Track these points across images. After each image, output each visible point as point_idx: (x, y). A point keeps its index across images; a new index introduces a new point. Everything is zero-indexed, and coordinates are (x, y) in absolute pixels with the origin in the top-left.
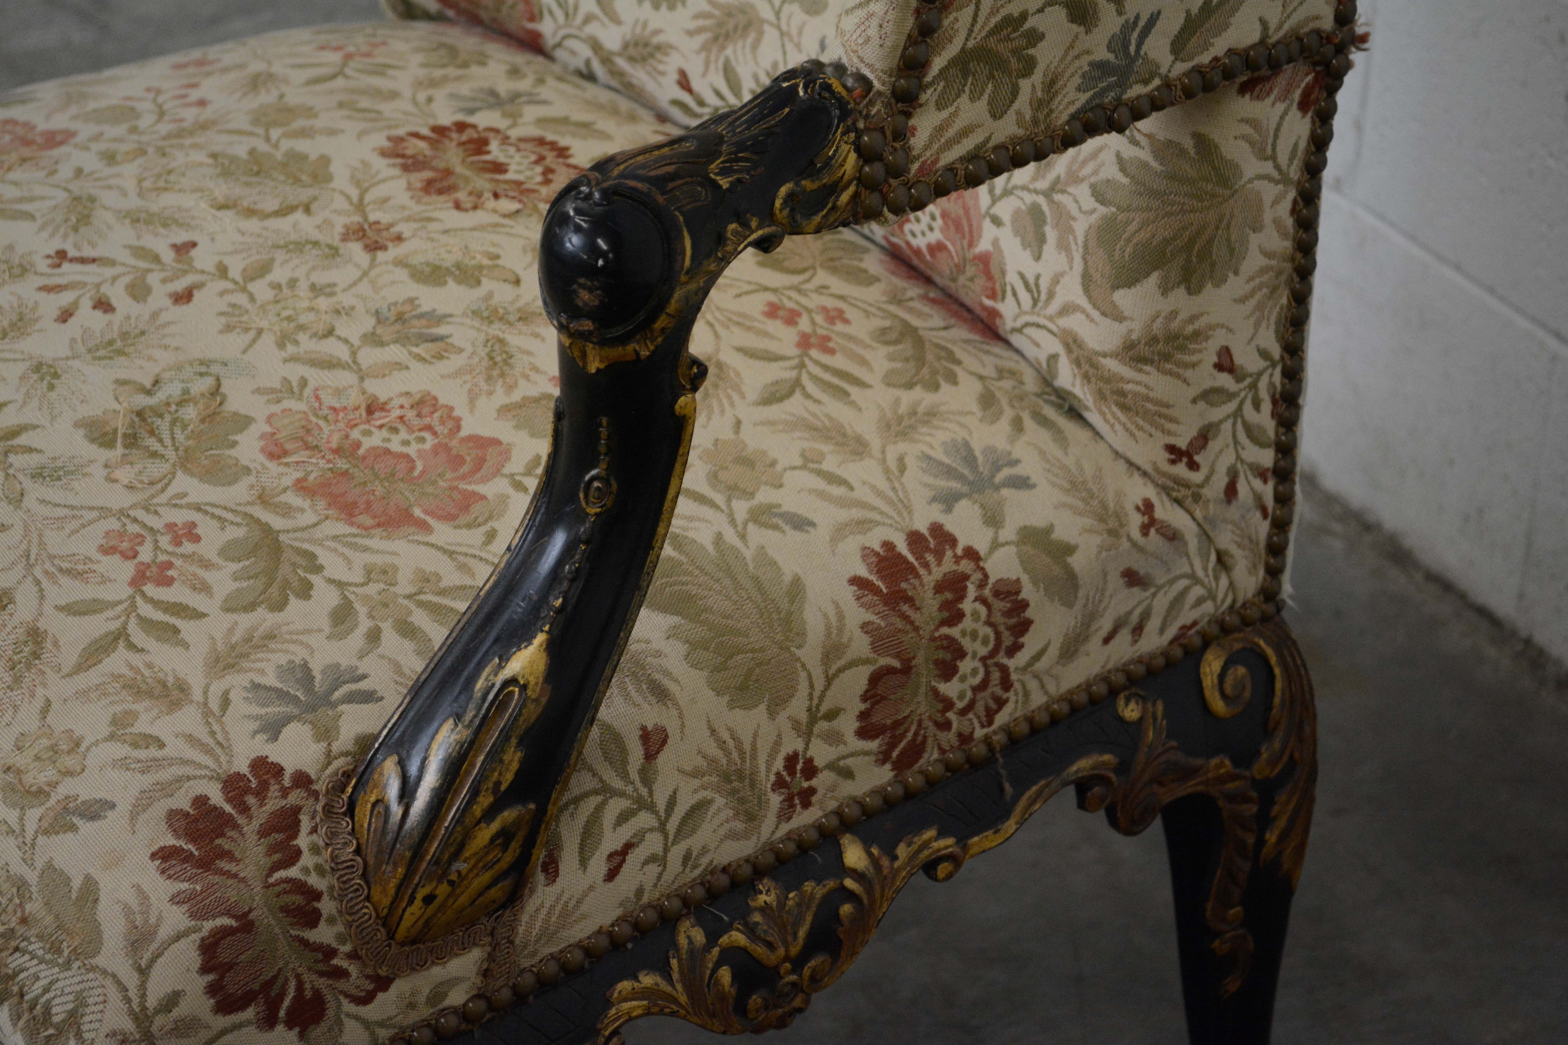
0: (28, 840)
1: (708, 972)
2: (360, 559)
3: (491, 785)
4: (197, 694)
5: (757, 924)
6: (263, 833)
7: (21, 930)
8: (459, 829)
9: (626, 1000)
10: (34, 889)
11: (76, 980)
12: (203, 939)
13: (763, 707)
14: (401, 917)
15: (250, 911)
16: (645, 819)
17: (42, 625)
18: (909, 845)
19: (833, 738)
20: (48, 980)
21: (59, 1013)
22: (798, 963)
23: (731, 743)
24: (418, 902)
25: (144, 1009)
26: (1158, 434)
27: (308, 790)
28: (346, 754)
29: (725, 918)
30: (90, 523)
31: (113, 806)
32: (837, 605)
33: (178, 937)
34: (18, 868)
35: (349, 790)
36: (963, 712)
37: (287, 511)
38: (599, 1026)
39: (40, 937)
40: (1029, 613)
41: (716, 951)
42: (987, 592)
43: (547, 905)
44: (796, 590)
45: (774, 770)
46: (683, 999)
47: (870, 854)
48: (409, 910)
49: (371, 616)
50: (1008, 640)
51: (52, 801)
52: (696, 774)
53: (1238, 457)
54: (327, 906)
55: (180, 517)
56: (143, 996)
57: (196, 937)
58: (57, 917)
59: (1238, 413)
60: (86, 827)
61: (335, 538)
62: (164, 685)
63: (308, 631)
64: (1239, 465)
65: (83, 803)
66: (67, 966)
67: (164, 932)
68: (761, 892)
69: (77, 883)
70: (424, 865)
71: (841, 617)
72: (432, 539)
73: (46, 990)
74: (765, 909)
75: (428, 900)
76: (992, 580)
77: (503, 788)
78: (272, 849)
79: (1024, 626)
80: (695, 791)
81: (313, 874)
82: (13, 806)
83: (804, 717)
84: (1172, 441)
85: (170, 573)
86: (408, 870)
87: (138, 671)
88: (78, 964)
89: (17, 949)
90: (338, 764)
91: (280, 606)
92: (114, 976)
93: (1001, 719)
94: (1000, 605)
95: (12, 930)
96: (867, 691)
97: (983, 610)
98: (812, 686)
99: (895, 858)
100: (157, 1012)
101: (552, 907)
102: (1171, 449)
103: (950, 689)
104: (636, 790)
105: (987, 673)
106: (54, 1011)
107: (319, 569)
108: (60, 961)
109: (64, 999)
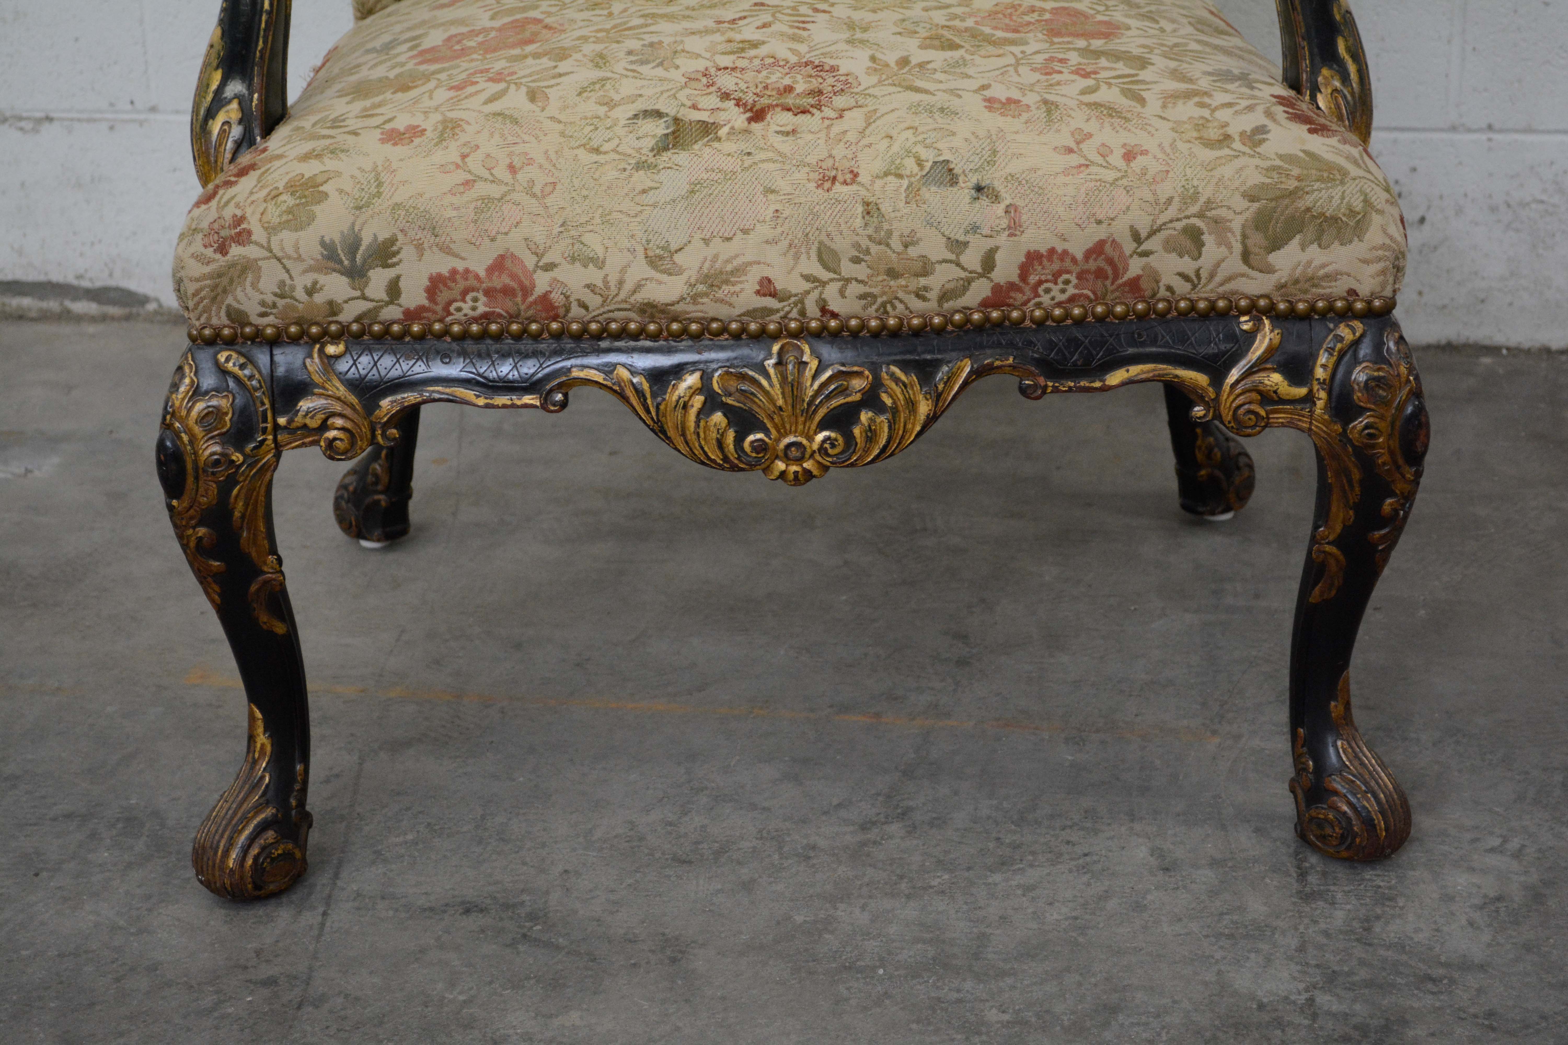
0: (1252, 154)
10: (1285, 166)
11: (1354, 185)
20: (1340, 194)
21: (1358, 205)
33: (1362, 156)
39: (1315, 180)
51: (1237, 137)
58: (1314, 168)
60: (1270, 137)
66: (1343, 182)
69: (1302, 154)
73: (1343, 198)
82: (1220, 148)
85: (1088, 70)
88: (1346, 180)
89: (1307, 193)
92: (1364, 178)
95: (1296, 187)
106: (1354, 205)
108: (1338, 182)
109: (1356, 196)
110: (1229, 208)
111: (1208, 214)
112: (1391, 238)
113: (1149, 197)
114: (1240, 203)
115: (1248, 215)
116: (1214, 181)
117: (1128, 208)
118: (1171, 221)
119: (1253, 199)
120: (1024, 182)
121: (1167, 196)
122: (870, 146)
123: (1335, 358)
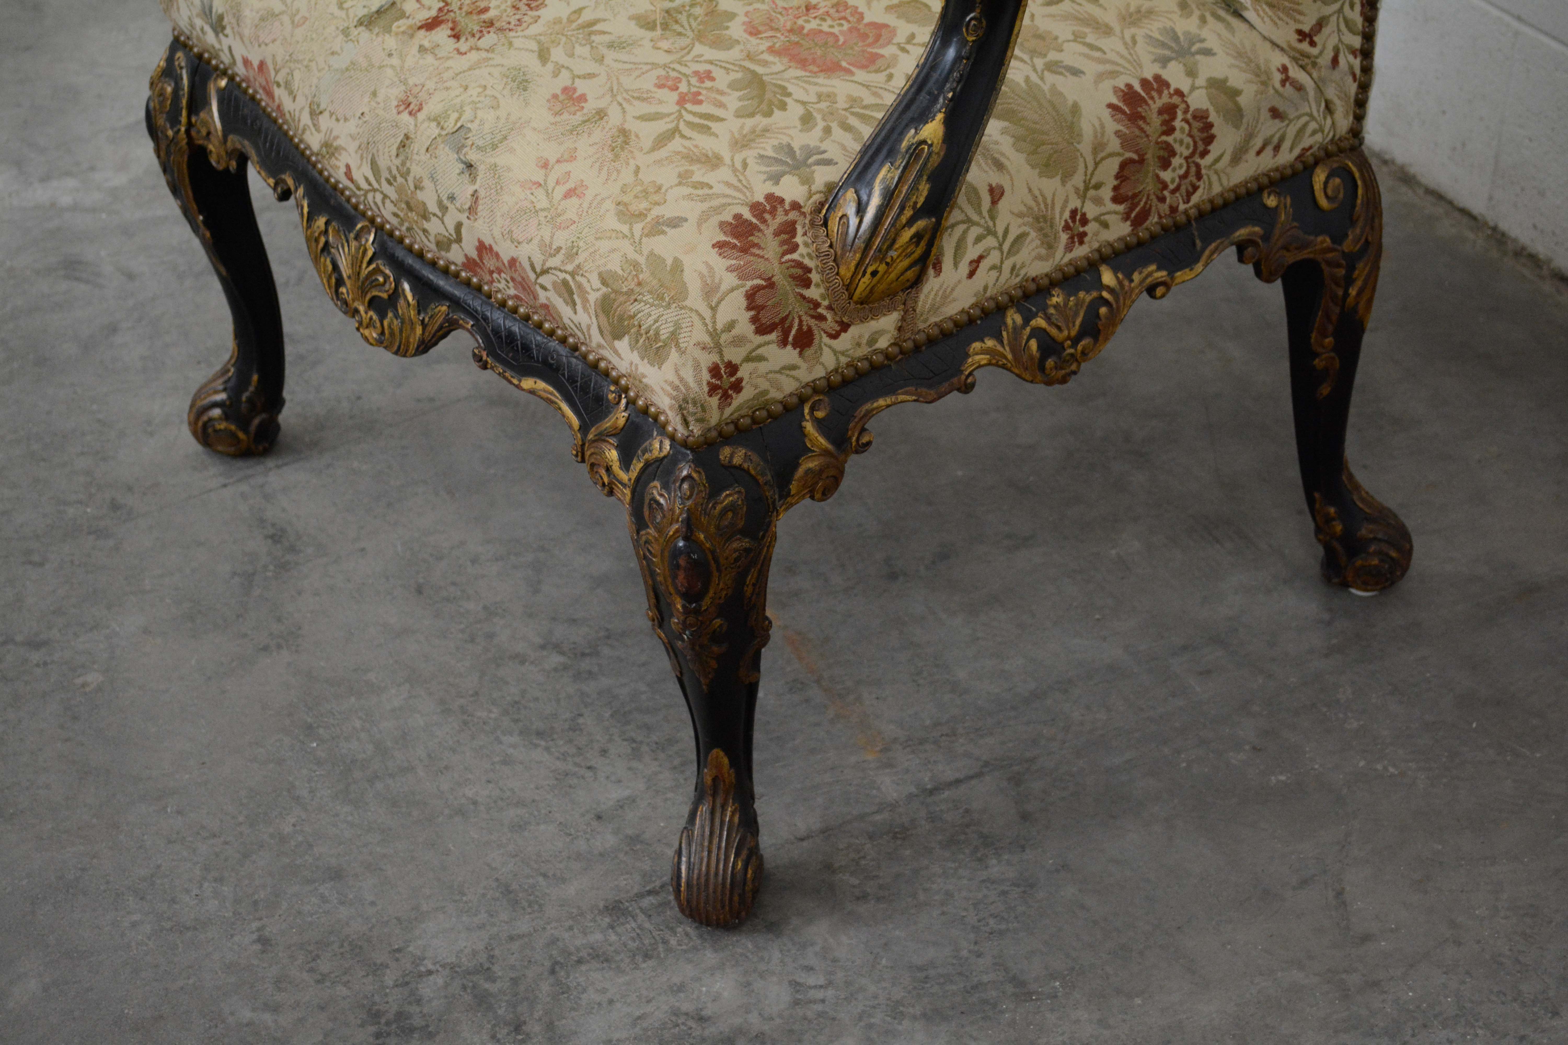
0: (637, 241)
1: (1024, 341)
2: (813, 90)
3: (912, 204)
4: (727, 160)
5: (1052, 314)
6: (777, 234)
7: (637, 289)
8: (893, 230)
9: (977, 354)
10: (643, 266)
11: (674, 314)
12: (747, 291)
13: (1058, 178)
14: (857, 285)
15: (773, 276)
16: (990, 241)
17: (627, 126)
18: (1140, 273)
19: (1098, 201)
20: (657, 316)
21: (664, 334)
22: (1076, 341)
23: (1040, 199)
24: (868, 275)
25: (715, 330)
26: (1291, 22)
27: (800, 211)
28: (821, 192)
29: (1034, 309)
30: (647, 72)
31: (686, 220)
32: (1100, 119)
33: (732, 290)
34: (632, 255)
35: (824, 211)
36: (1173, 192)
37: (765, 63)
38: (962, 368)
39: (650, 292)
40: (1214, 131)
41: (1028, 329)
42: (1189, 116)
43: (935, 290)
44: (1075, 109)
45: (1064, 218)
46: (1010, 357)
47: (1117, 278)
48: (863, 280)
49: (824, 120)
50: (1201, 147)
51: (649, 219)
52: (1020, 215)
53: (1340, 40)
54: (815, 277)
55: (702, 68)
56: (714, 323)
57: (743, 290)
58: (660, 280)
59: (1340, 10)
60: (671, 232)
61: (797, 78)
62: (707, 156)
63: (788, 128)
64: (1340, 46)
65: (668, 219)
66: (668, 306)
67: (724, 287)
68: (1054, 296)
69: (669, 262)
70: (872, 252)
71: (1102, 126)
72: (854, 78)
73: (656, 321)
74: (1056, 306)
75: (874, 274)
76: (1191, 109)
77: (919, 206)
78: (783, 243)
79: (1210, 139)
80: (1020, 226)
81: (807, 258)
82: (625, 223)
83: (1081, 186)
84: (1300, 27)
85: (700, 98)
86: (862, 255)
87: (690, 149)
88: (675, 305)
89: (636, 300)
90: (817, 198)
91: (769, 114)
92: (697, 311)
93: (1195, 199)
94: (1197, 125)
95: (632, 290)
96: (1118, 173)
97: (1186, 127)
98: (1086, 167)
99: (1132, 281)
100: (723, 331)
101: (938, 291)
102: (1300, 32)
103: (1166, 176)
104: (986, 222)
105: (1188, 167)
106: (661, 333)
107: (789, 95)
108: (664, 304)
109: (667, 325)
110: (589, 281)
111: (576, 277)
112: (681, 380)
113: (547, 240)
115: (598, 295)
116: (591, 250)
117: (531, 240)
118: (555, 269)
119: (604, 283)
120: (497, 176)
121: (558, 245)
122: (447, 89)
123: (642, 465)
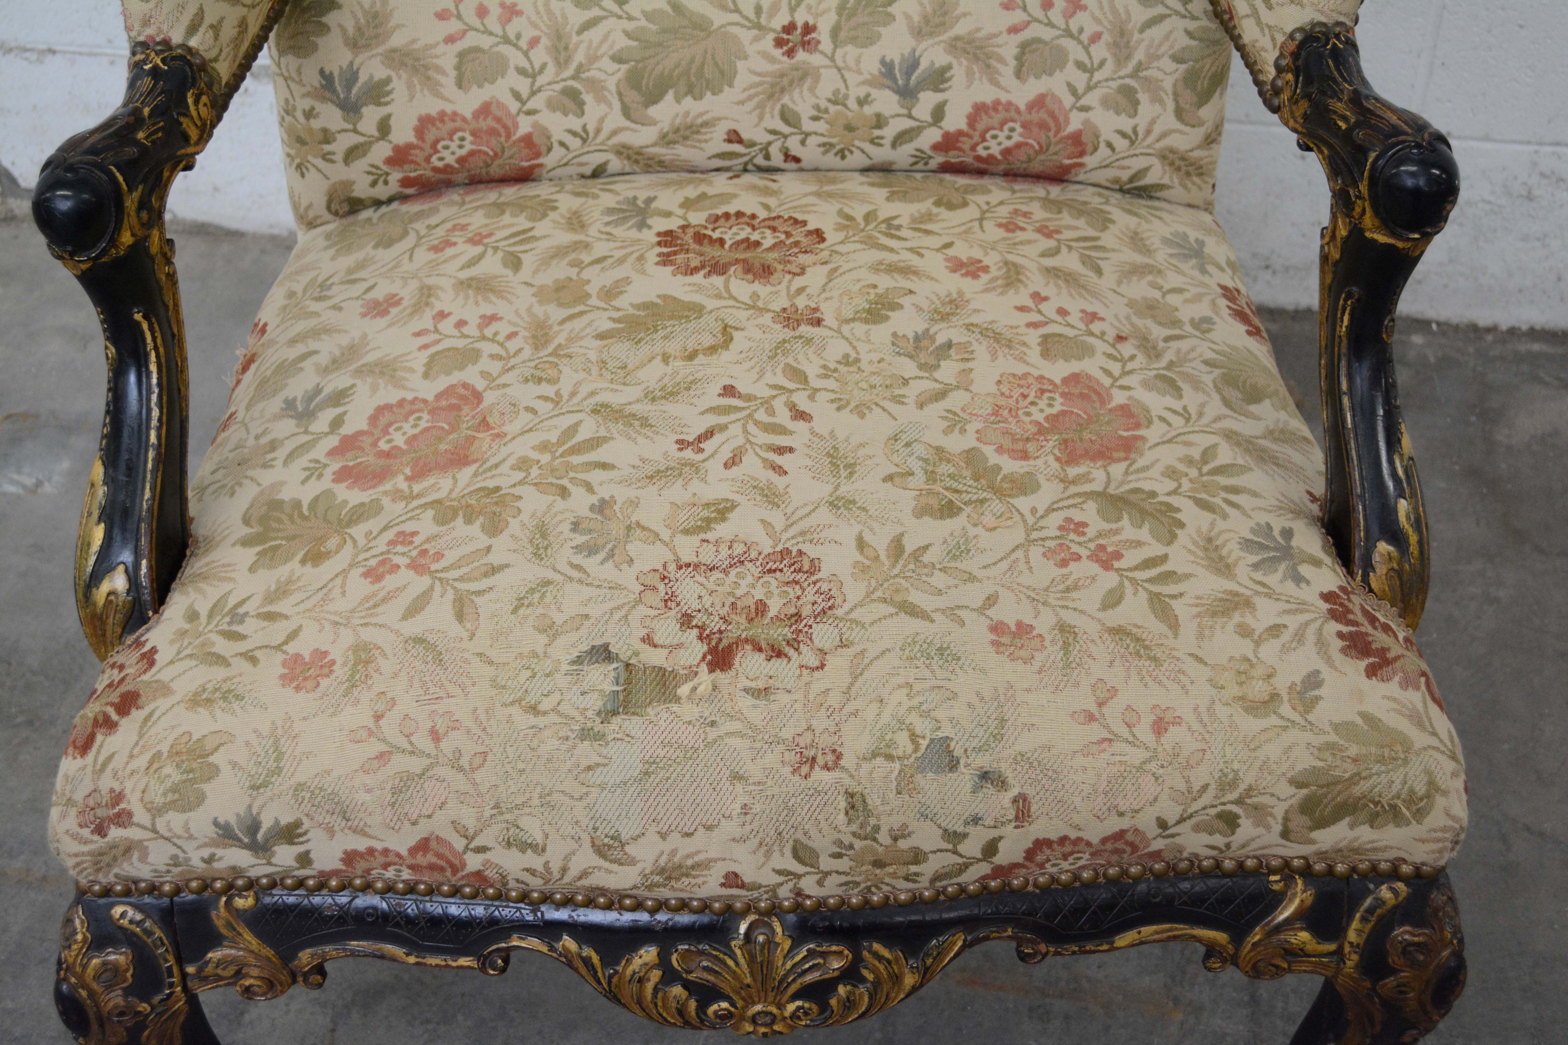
0: (1303, 723)
2: (1154, 474)
4: (1244, 591)
6: (1374, 627)
7: (1358, 767)
10: (1342, 742)
17: (1110, 624)
20: (1402, 776)
21: (1421, 789)
25: (1449, 751)
27: (1351, 593)
28: (1334, 563)
30: (1027, 558)
31: (1317, 673)
33: (1424, 704)
34: (1319, 740)
37: (1085, 478)
39: (1374, 761)
51: (1284, 696)
56: (1444, 745)
58: (1373, 744)
61: (1127, 473)
62: (1224, 600)
63: (1212, 524)
65: (1303, 682)
66: (1406, 761)
67: (1420, 708)
69: (1359, 721)
73: (1405, 782)
78: (1385, 632)
82: (1266, 715)
85: (1110, 550)
87: (1200, 605)
88: (1409, 756)
89: (1362, 778)
91: (1179, 523)
92: (1428, 747)
95: (1355, 772)
106: (1417, 789)
108: (1400, 762)
109: (1420, 777)
110: (1273, 795)
111: (1248, 801)
112: (1453, 818)
113: (1182, 786)
114: (1285, 790)
115: (1293, 801)
116: (1258, 763)
117: (1156, 799)
118: (1205, 808)
119: (1301, 785)
120: (1035, 764)
121: (1202, 782)
